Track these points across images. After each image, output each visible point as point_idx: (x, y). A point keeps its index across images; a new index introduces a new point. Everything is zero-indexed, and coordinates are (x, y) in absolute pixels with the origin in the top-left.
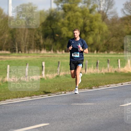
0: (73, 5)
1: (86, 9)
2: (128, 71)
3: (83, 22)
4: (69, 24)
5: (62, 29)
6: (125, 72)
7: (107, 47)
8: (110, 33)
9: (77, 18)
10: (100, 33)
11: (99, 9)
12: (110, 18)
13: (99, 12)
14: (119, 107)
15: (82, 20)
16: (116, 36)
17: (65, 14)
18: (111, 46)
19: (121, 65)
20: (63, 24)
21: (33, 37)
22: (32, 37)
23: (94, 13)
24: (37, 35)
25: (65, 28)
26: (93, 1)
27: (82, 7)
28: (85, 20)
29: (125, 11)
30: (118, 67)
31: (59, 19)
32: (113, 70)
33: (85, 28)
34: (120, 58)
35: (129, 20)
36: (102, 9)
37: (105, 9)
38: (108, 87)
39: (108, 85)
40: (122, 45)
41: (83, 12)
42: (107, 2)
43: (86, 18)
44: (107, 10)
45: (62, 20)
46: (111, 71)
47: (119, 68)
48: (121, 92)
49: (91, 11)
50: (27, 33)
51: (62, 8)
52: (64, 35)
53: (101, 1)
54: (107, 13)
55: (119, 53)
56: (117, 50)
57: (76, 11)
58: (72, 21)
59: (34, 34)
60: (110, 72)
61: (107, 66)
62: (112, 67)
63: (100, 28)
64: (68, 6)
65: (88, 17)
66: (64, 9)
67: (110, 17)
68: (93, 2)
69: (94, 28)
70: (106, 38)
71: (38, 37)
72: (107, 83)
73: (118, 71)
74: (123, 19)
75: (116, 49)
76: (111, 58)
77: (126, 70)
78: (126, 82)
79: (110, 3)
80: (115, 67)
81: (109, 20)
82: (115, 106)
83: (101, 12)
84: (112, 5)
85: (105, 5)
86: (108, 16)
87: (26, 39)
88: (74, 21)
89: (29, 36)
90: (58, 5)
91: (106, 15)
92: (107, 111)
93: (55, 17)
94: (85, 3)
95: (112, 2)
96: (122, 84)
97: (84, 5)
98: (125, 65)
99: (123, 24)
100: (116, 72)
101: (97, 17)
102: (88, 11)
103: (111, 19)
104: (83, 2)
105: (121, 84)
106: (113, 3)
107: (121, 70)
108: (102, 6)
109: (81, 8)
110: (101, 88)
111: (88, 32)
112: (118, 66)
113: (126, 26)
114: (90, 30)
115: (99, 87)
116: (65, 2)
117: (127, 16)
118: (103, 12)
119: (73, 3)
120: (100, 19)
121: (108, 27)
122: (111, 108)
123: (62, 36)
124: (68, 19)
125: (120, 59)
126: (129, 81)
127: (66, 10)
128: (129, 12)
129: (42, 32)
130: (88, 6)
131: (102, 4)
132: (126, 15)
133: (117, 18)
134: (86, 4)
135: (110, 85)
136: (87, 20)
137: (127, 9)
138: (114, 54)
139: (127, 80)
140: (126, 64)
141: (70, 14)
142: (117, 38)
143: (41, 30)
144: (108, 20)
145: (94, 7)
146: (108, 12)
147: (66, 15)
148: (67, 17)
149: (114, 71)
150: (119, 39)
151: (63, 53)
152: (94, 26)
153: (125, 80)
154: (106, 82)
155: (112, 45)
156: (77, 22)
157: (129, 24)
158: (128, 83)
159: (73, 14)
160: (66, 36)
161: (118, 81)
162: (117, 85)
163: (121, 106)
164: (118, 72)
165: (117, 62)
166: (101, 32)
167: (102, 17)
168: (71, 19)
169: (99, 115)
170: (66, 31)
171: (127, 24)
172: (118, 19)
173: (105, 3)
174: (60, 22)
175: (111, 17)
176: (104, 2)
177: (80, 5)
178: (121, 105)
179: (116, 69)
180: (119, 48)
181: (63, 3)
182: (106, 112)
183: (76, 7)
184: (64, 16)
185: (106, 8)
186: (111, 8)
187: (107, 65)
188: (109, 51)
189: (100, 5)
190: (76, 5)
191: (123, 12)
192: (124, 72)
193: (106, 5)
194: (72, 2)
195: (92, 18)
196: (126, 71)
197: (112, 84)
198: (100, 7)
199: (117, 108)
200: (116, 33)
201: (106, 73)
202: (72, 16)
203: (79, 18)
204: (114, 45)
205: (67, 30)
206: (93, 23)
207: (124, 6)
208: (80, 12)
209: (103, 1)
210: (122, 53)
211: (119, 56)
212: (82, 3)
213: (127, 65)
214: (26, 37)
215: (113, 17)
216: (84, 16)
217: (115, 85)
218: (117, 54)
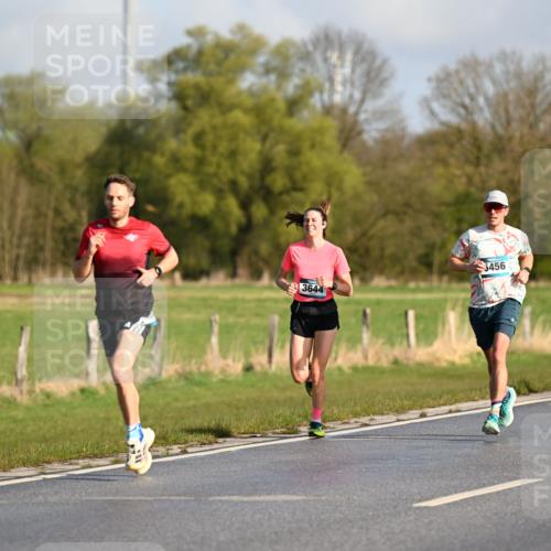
0: (218, 82)
1: (273, 100)
2: (447, 361)
3: (261, 153)
4: (201, 162)
5: (173, 181)
6: (436, 364)
7: (361, 256)
8: (372, 198)
9: (234, 138)
10: (329, 199)
11: (326, 96)
12: (375, 134)
13: (328, 110)
14: (410, 509)
15: (257, 146)
16: (396, 214)
17: (183, 119)
18: (375, 253)
19: (417, 335)
20: (175, 160)
21: (51, 214)
22: (46, 216)
23: (305, 114)
24: (66, 207)
25: (185, 178)
26: (300, 65)
27: (254, 88)
28: (268, 144)
29: (436, 106)
30: (405, 343)
31: (161, 138)
32: (387, 356)
33: (269, 180)
34: (414, 305)
35: (451, 146)
36: (338, 99)
37: (351, 96)
38: (366, 425)
39: (365, 420)
40: (421, 251)
41: (259, 111)
42: (359, 71)
43: (272, 135)
44: (362, 101)
45: (172, 144)
46: (379, 359)
47: (409, 346)
48: (418, 448)
49: (293, 105)
50: (22, 199)
51: (170, 94)
52: (181, 206)
53: (335, 66)
54: (362, 117)
55: (412, 285)
56: (402, 273)
57: (231, 108)
58: (214, 147)
59: (52, 205)
60: (371, 362)
61: (360, 340)
62: (381, 341)
63: (333, 180)
64: (197, 87)
65: (282, 130)
66: (179, 96)
67: (372, 132)
68: (303, 71)
69: (305, 178)
70: (357, 219)
71: (71, 215)
72: (358, 408)
73: (408, 359)
74: (427, 141)
75: (398, 268)
76: (378, 303)
77: (438, 354)
78: (440, 405)
79: (373, 74)
80: (392, 345)
81: (370, 143)
82: (395, 507)
83: (336, 112)
84: (383, 83)
85: (353, 84)
86: (366, 127)
87: (18, 222)
88: (223, 147)
89: (31, 212)
90: (153, 80)
91: (355, 123)
92: (362, 528)
93: (141, 130)
94: (268, 71)
95: (380, 69)
96: (423, 415)
97: (264, 80)
98: (436, 336)
99: (429, 163)
100: (396, 362)
101: (320, 131)
102: (281, 105)
103: (377, 141)
104: (260, 70)
105: (419, 412)
106: (385, 74)
107: (421, 354)
108: (339, 88)
109: (251, 93)
110: (333, 429)
111: (281, 193)
112: (408, 336)
113: (440, 170)
114: (288, 184)
115: (326, 425)
116: (185, 70)
117: (443, 128)
118: (344, 111)
119: (219, 74)
120: (330, 139)
121: (365, 174)
122: (379, 516)
123: (173, 212)
124: (198, 139)
125: (413, 308)
126: (455, 403)
127: (189, 103)
128: (453, 110)
129: (88, 193)
130: (279, 87)
131: (338, 79)
132: (442, 123)
133: (403, 138)
134: (273, 77)
135: (372, 416)
136: (277, 143)
137: (446, 96)
138: (390, 289)
139: (445, 397)
140: (440, 329)
141: (204, 118)
142: (401, 221)
143: (83, 188)
144: (363, 144)
145: (307, 90)
146: (366, 111)
147: (190, 125)
148: (191, 132)
149: (391, 358)
150: (409, 223)
151: (173, 285)
152: (305, 169)
153: (435, 399)
154: (355, 404)
155: (382, 249)
156: (233, 155)
157: (452, 161)
158: (450, 412)
159: (218, 120)
160: (187, 211)
161: (406, 403)
162: (401, 417)
163: (419, 508)
164: (405, 362)
165: (403, 320)
166: (336, 196)
167: (341, 131)
168: (209, 138)
169: (326, 544)
170: (190, 192)
171: (444, 162)
172: (406, 142)
173: (353, 71)
174: (163, 155)
175: (378, 130)
176: (347, 70)
177: (248, 81)
178: (420, 501)
179: (398, 352)
180: (411, 261)
181: (177, 72)
182: (355, 531)
183: (232, 90)
184: (178, 128)
185: (357, 95)
186: (377, 95)
187: (361, 332)
188: (368, 275)
189: (331, 80)
190: (231, 82)
191: (427, 113)
192: (431, 365)
193: (357, 83)
194: (212, 67)
195: (298, 137)
196: (438, 359)
197: (383, 414)
198: (332, 91)
199: (403, 515)
200: (399, 198)
201: (355, 369)
202: (214, 128)
203: (242, 136)
204: (389, 250)
205: (193, 187)
206: (302, 158)
207: (434, 84)
208: (246, 111)
209: (342, 66)
210: (423, 285)
211: (409, 296)
212: (254, 72)
213: (446, 336)
214: (20, 213)
215: (387, 130)
216: (264, 129)
217: (394, 418)
218: (403, 289)
